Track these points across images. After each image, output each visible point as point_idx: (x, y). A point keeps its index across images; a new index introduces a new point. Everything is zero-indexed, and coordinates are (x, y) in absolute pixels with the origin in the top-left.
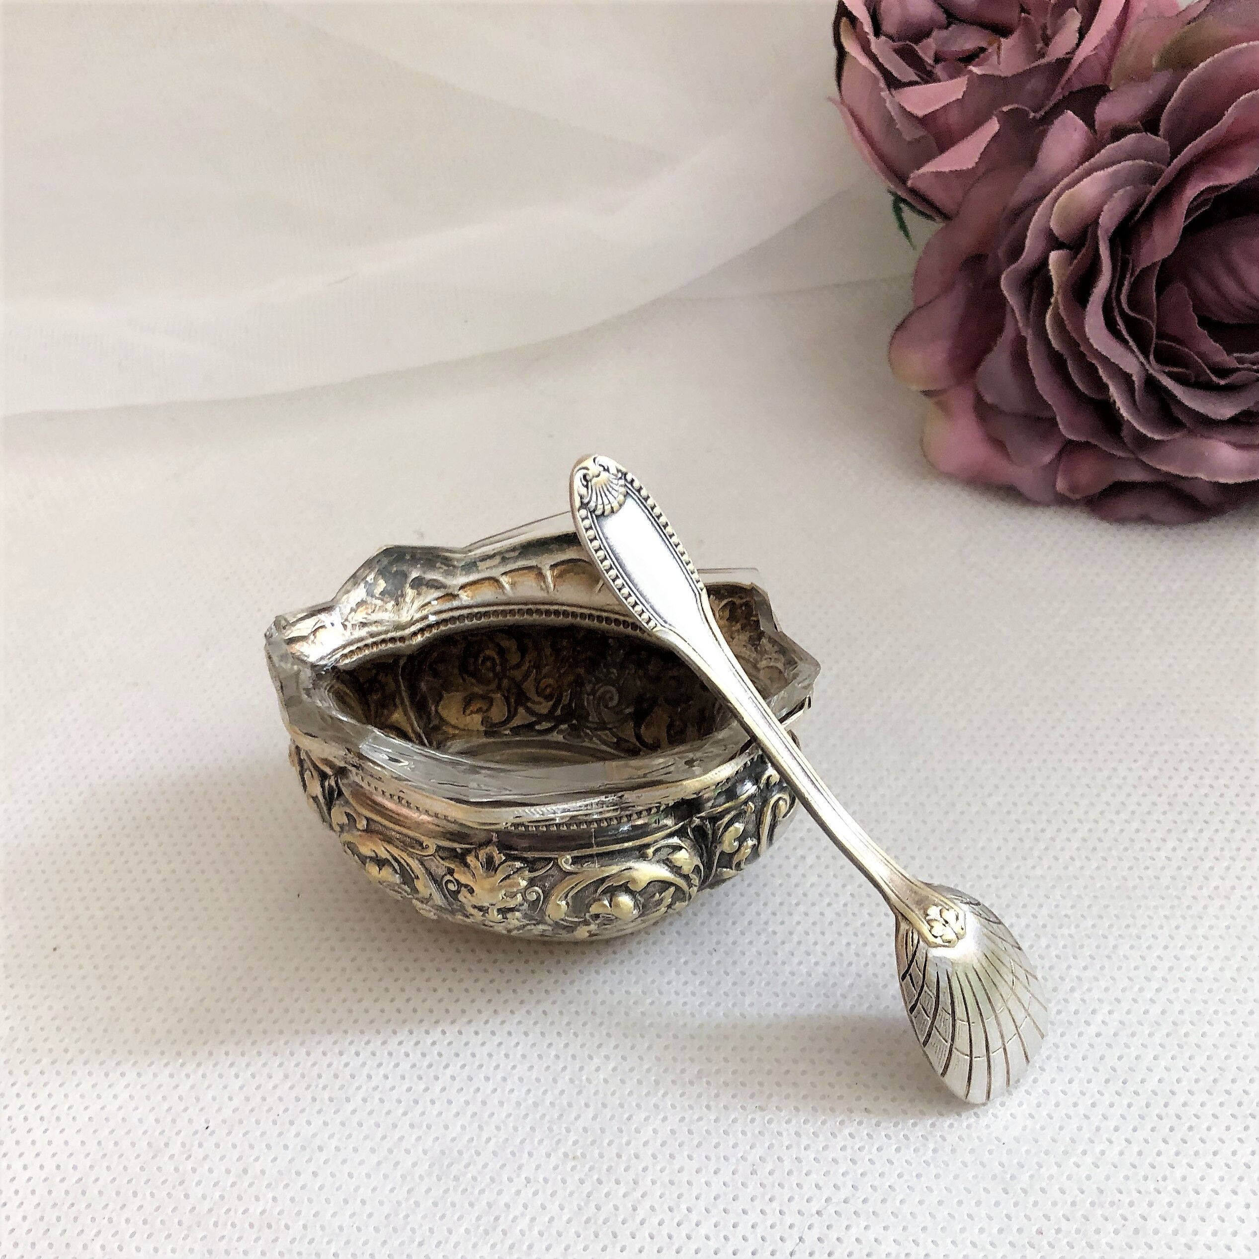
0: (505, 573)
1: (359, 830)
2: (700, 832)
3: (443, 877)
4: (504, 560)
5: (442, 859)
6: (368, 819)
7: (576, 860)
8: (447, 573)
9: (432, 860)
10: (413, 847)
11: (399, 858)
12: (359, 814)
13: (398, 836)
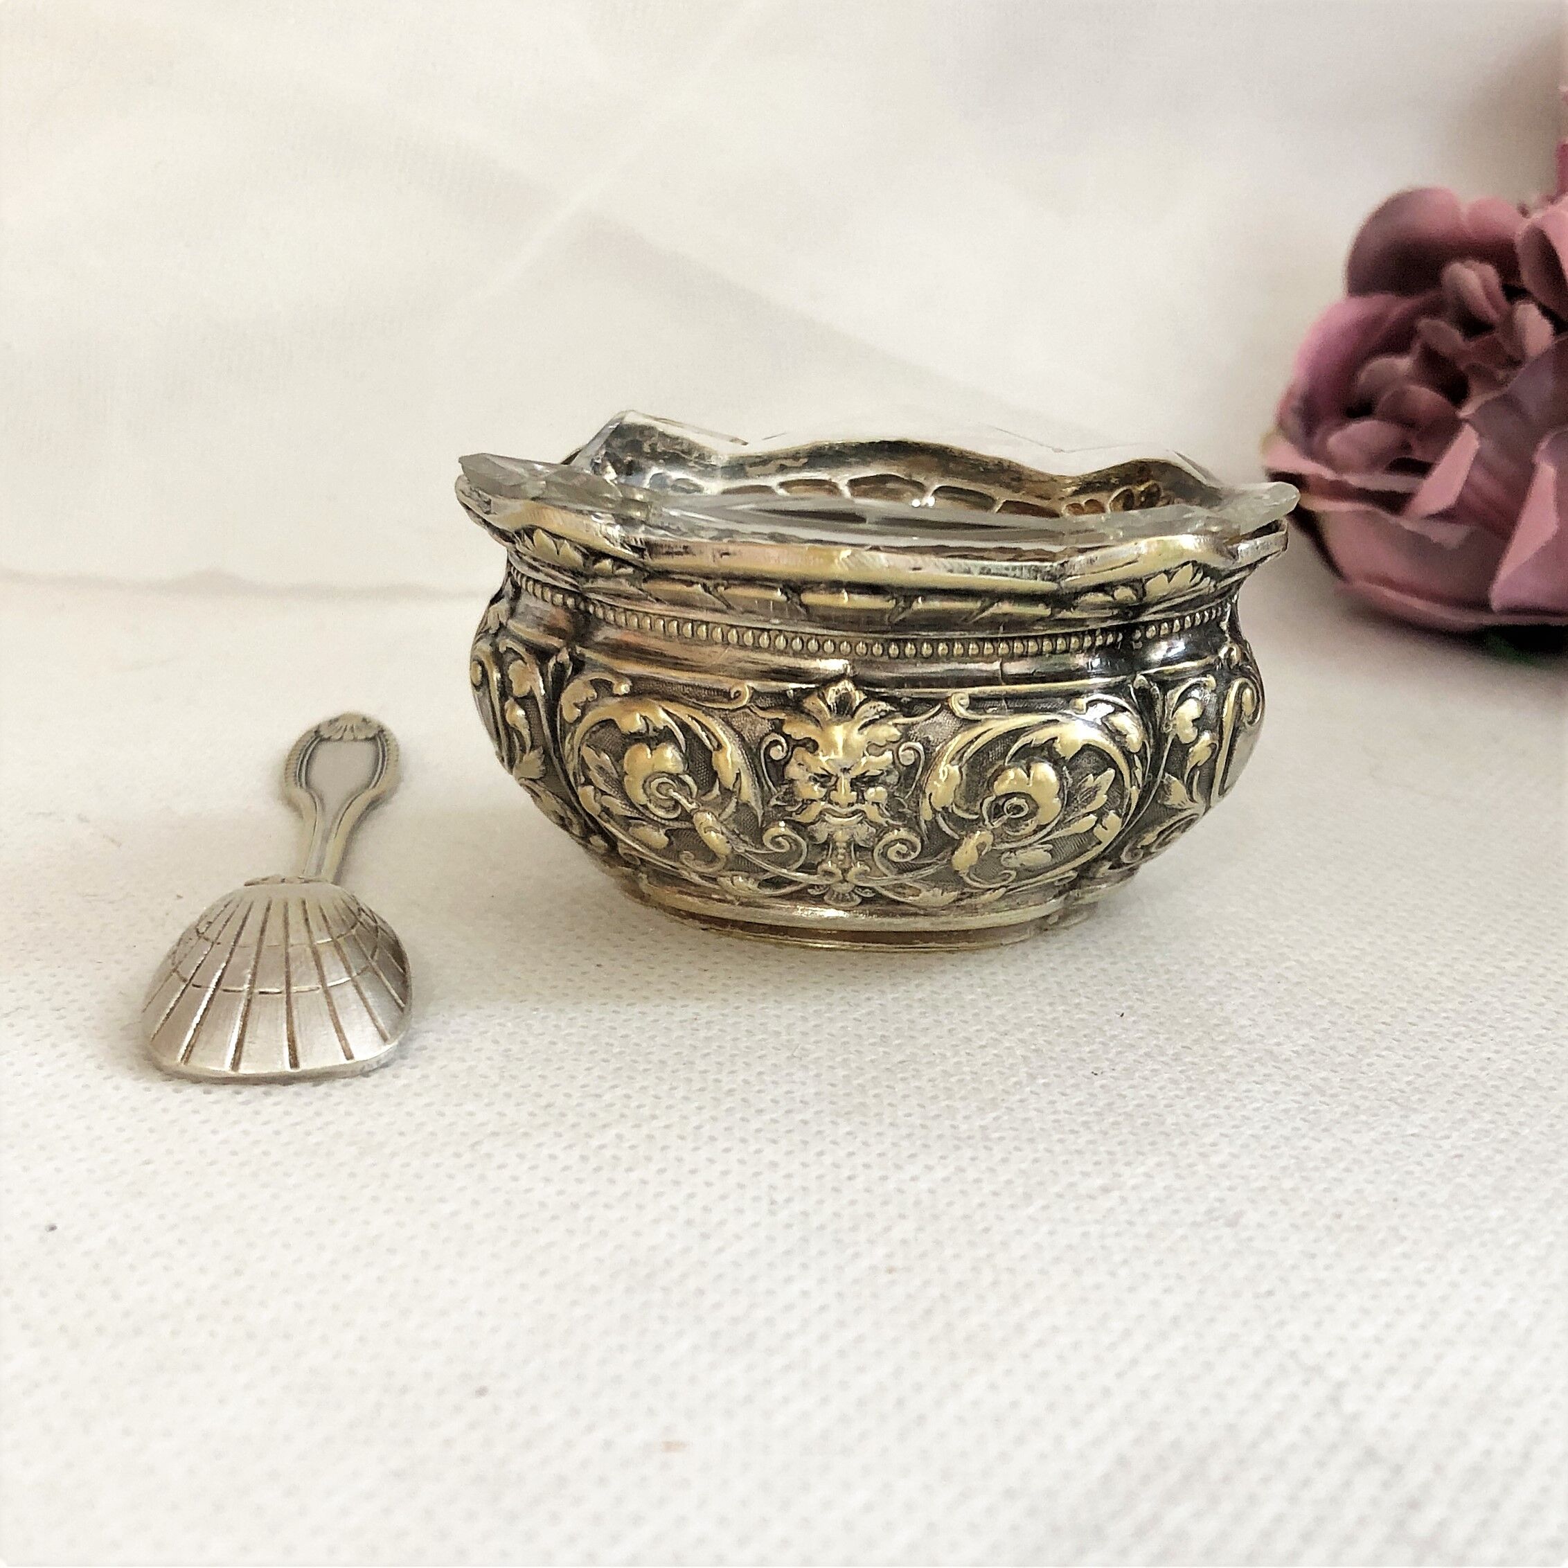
0: (782, 485)
1: (618, 696)
2: (1143, 693)
3: (762, 739)
4: (783, 469)
5: (763, 709)
6: (634, 679)
7: (976, 703)
8: (702, 474)
9: (748, 715)
10: (714, 701)
11: (689, 721)
12: (618, 675)
13: (686, 690)
